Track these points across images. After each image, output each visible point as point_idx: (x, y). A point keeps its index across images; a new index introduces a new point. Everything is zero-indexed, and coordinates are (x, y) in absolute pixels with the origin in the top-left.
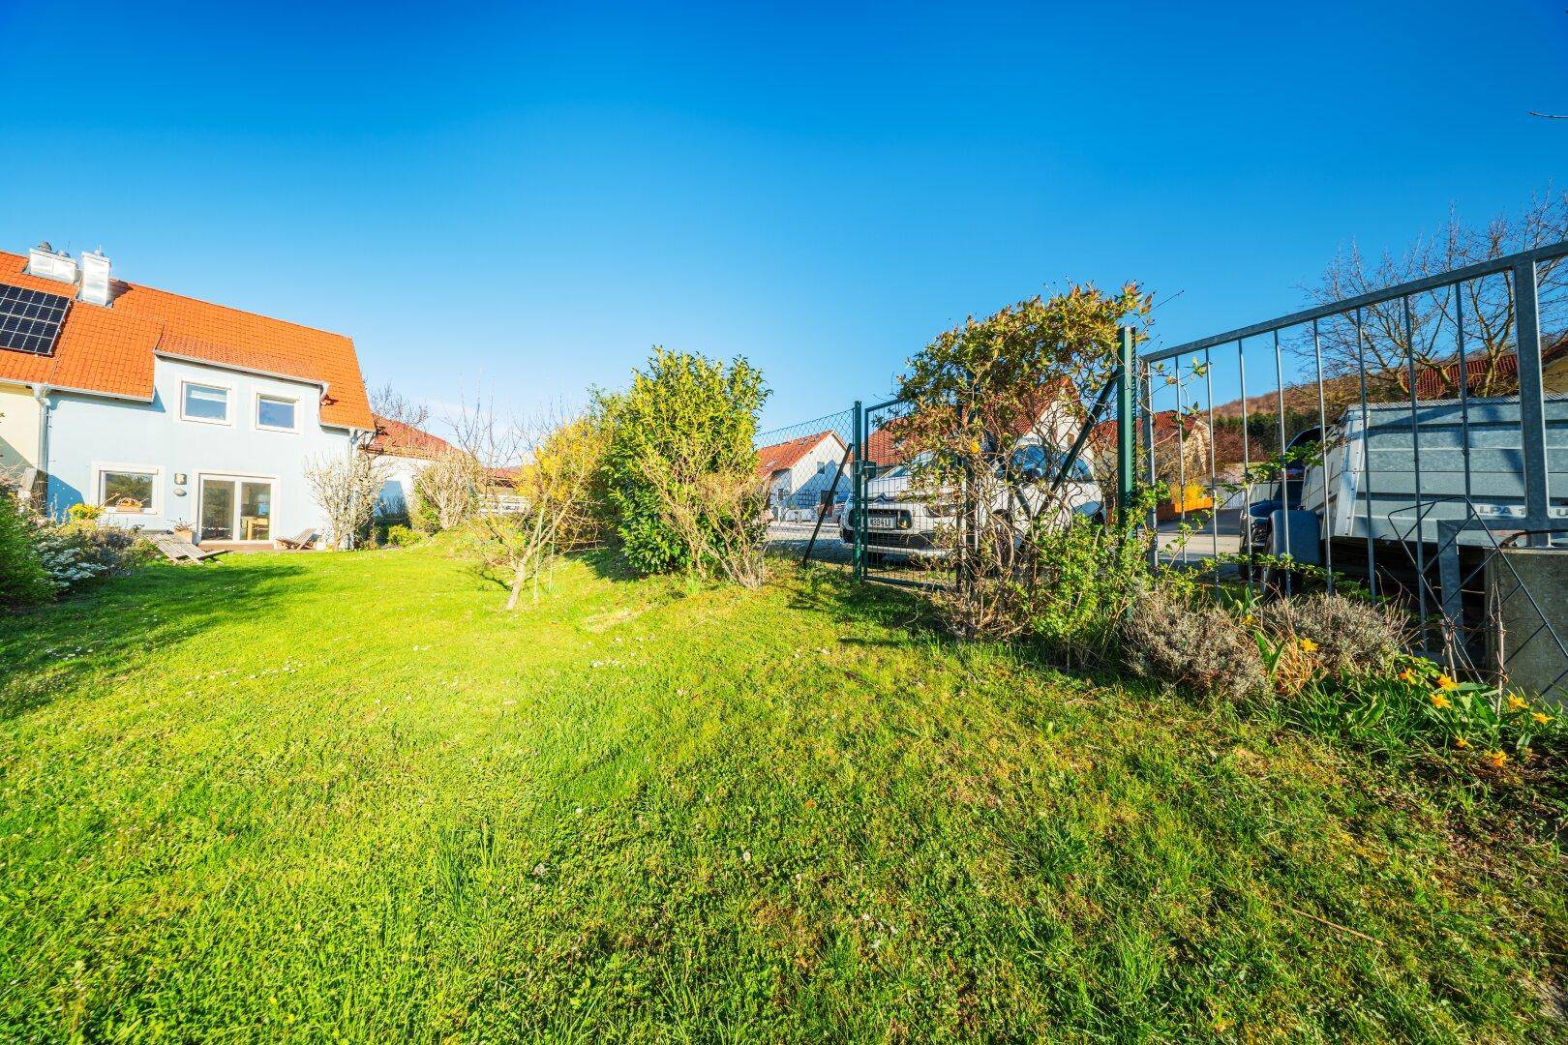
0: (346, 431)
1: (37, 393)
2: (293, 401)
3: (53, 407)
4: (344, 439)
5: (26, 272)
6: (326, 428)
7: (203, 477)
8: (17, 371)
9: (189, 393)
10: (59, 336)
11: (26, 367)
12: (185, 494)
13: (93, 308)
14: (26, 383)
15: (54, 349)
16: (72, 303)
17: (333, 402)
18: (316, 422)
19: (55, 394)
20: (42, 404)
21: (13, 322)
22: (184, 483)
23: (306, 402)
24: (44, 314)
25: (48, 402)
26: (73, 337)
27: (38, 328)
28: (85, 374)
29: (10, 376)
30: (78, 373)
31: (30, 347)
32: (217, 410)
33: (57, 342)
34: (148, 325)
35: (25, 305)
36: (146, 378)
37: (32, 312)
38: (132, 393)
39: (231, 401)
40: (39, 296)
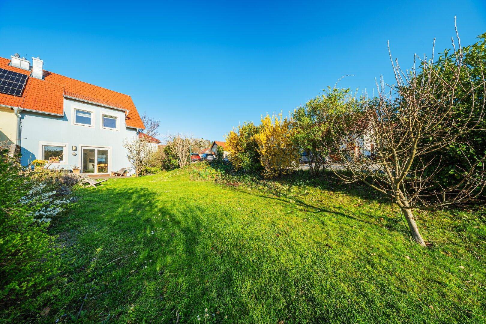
0: (135, 130)
1: (16, 111)
2: (115, 118)
3: (23, 118)
4: (134, 133)
5: (10, 65)
6: (127, 128)
7: (83, 148)
8: (7, 102)
9: (77, 114)
10: (24, 89)
11: (11, 100)
12: (76, 155)
13: (36, 79)
14: (10, 107)
15: (22, 94)
16: (29, 77)
17: (129, 118)
18: (124, 126)
19: (23, 113)
20: (18, 116)
21: (4, 83)
22: (76, 150)
23: (120, 118)
24: (17, 80)
25: (20, 116)
26: (29, 90)
27: (15, 85)
28: (36, 104)
29: (4, 104)
30: (33, 104)
31: (12, 92)
32: (87, 121)
33: (23, 91)
34: (59, 87)
35: (10, 77)
36: (60, 107)
37: (12, 79)
38: (55, 112)
39: (93, 117)
40: (15, 74)
